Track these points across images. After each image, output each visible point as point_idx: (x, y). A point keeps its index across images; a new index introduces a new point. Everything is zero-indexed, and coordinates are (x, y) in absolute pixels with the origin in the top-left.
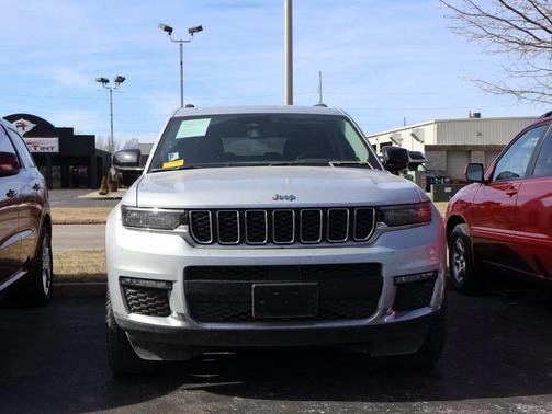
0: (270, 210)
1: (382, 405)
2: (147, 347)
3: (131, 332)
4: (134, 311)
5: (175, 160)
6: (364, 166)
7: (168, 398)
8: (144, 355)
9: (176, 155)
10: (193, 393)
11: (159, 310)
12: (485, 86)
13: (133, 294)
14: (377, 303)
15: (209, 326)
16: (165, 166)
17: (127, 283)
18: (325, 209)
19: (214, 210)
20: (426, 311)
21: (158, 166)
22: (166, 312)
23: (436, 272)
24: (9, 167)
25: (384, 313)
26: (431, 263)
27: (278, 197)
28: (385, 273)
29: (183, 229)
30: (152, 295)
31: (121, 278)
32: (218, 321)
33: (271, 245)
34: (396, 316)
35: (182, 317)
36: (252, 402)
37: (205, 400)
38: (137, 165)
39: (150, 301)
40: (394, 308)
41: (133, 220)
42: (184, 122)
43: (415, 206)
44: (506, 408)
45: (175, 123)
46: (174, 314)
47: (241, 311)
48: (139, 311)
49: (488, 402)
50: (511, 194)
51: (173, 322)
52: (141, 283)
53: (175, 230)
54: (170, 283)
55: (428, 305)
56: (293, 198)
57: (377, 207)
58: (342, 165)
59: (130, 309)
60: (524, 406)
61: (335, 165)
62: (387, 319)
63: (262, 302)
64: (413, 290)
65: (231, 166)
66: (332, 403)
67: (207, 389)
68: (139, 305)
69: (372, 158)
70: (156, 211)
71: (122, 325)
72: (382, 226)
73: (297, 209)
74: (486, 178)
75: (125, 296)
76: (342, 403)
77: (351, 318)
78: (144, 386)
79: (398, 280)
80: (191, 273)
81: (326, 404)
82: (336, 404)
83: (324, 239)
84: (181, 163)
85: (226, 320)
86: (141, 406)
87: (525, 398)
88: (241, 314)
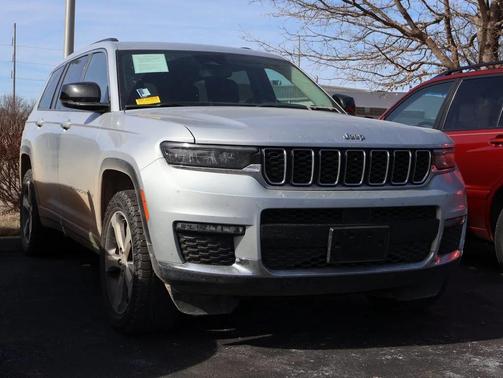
2: (192, 300)
4: (190, 260)
8: (188, 310)
9: (146, 91)
11: (222, 258)
13: (190, 241)
16: (140, 102)
18: (391, 150)
19: (288, 148)
22: (230, 260)
27: (350, 137)
29: (257, 168)
30: (215, 241)
31: (175, 223)
33: (343, 187)
39: (212, 248)
42: (135, 56)
48: (197, 260)
53: (245, 169)
54: (244, 227)
56: (363, 138)
57: (429, 150)
59: (185, 258)
68: (197, 253)
69: (335, 105)
72: (434, 168)
73: (368, 150)
75: (179, 243)
77: (409, 262)
79: (447, 224)
80: (269, 216)
83: (388, 181)
84: (157, 100)
85: (297, 267)
88: (313, 260)
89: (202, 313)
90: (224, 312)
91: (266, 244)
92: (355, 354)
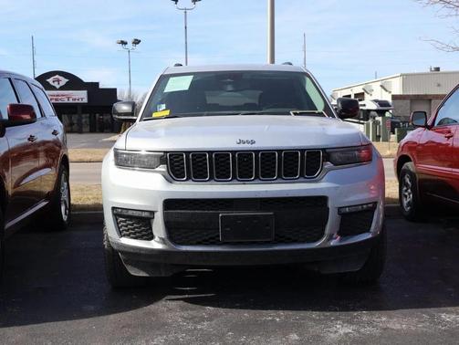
0: (234, 152)
1: (328, 314)
2: (136, 265)
3: (122, 252)
4: (124, 236)
5: (163, 110)
6: (320, 115)
7: (152, 307)
8: (135, 272)
9: (164, 106)
10: (174, 303)
11: (144, 235)
12: (438, 45)
13: (123, 221)
14: (324, 230)
15: (184, 248)
16: (155, 115)
17: (119, 213)
18: (280, 151)
19: (188, 153)
20: (367, 236)
21: (148, 115)
22: (150, 237)
23: (375, 203)
24: (28, 117)
25: (331, 238)
26: (372, 196)
27: (241, 142)
28: (330, 204)
29: (163, 168)
30: (138, 223)
31: (113, 208)
32: (191, 244)
33: (235, 181)
34: (341, 240)
35: (163, 241)
36: (222, 311)
37: (183, 309)
38: (132, 114)
39: (137, 228)
40: (339, 233)
41: (124, 161)
42: (171, 79)
43: (358, 148)
44: (432, 316)
45: (164, 79)
46: (157, 238)
47: (210, 236)
48: (128, 236)
49: (417, 312)
50: (449, 137)
51: (155, 245)
52: (130, 213)
53: (157, 169)
54: (153, 213)
55: (368, 231)
56: (253, 142)
57: (324, 150)
58: (301, 114)
59: (121, 234)
60: (448, 316)
61: (295, 114)
62: (333, 243)
63: (228, 229)
64: (355, 219)
65: (208, 115)
66: (286, 312)
67: (185, 300)
68: (128, 231)
69: (327, 108)
70: (143, 153)
71: (115, 247)
72: (328, 165)
73: (257, 152)
74: (429, 123)
75: (117, 223)
76: (294, 312)
77: (303, 242)
78: (134, 297)
79: (343, 211)
80: (169, 204)
81: (281, 313)
82: (290, 313)
83: (279, 177)
84: (167, 113)
85: (199, 244)
86: (130, 313)
87: (449, 309)
88: (211, 238)
89: (145, 275)
90: (163, 275)
91: (169, 225)
92: (246, 314)
